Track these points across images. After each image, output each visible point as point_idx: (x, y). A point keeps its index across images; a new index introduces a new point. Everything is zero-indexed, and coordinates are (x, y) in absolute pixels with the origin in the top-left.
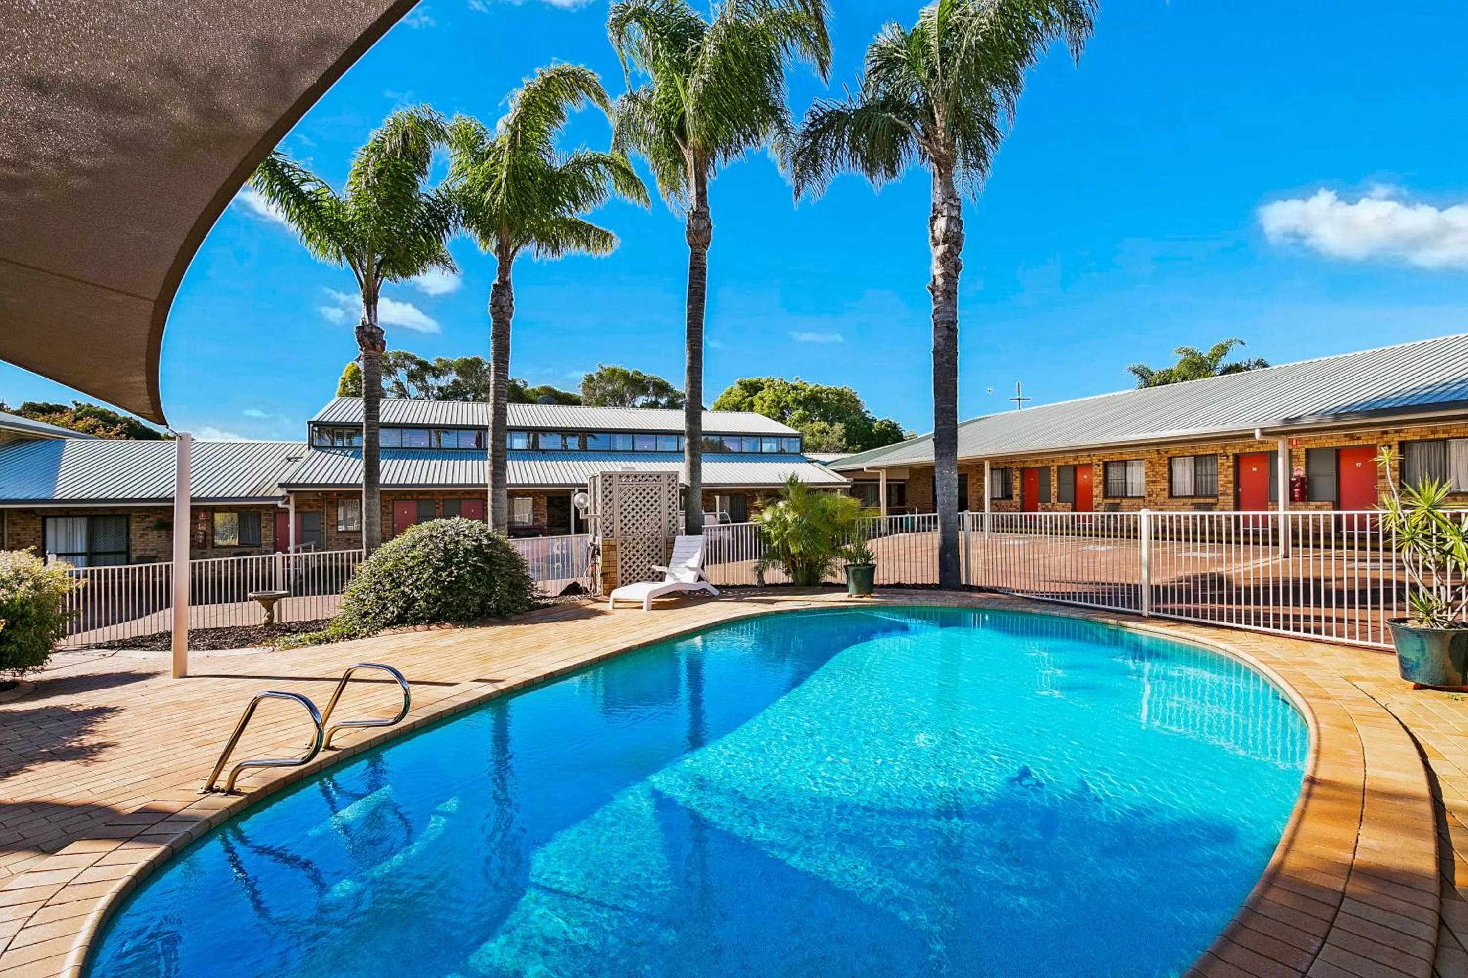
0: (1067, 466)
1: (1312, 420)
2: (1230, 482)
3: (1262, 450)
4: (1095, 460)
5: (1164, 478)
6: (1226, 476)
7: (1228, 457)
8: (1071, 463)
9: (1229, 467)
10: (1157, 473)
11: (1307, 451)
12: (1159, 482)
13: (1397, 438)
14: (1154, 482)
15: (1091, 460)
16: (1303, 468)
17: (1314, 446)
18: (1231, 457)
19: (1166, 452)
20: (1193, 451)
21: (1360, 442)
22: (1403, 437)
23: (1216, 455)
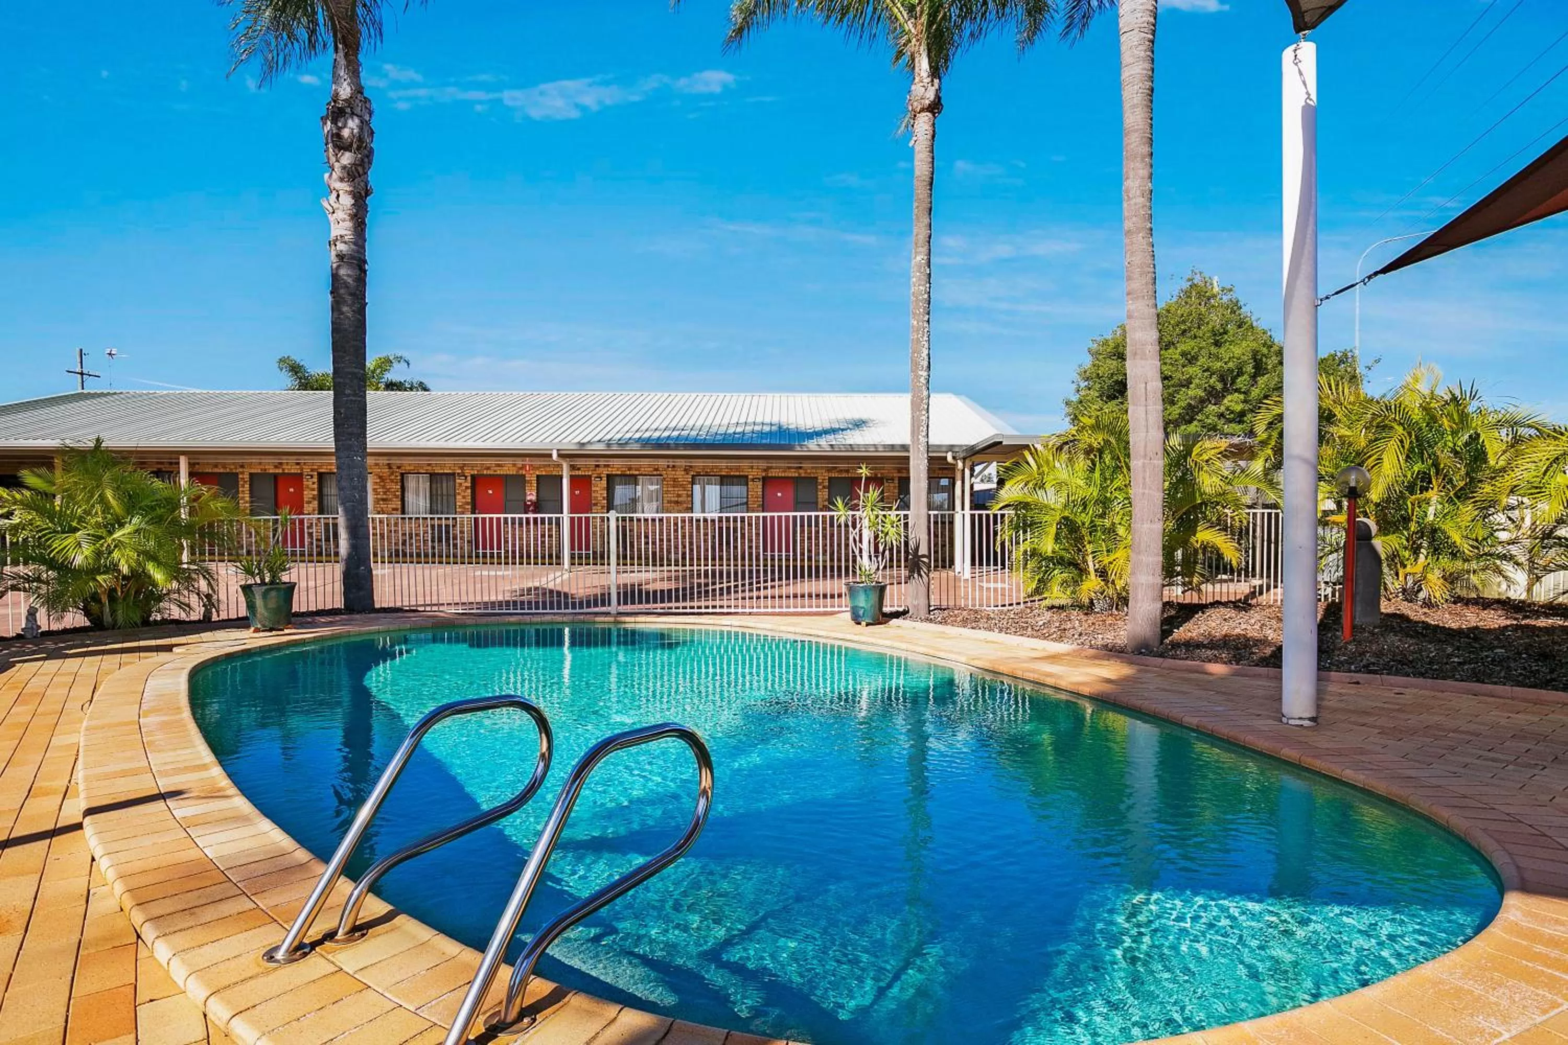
0: (264, 475)
1: (601, 446)
2: (467, 503)
3: (498, 472)
4: (306, 470)
5: (397, 497)
6: (464, 497)
7: (466, 477)
8: (271, 471)
9: (467, 488)
10: (388, 490)
11: (538, 476)
12: (391, 500)
13: (605, 472)
14: (383, 500)
15: (302, 469)
16: (534, 493)
17: (544, 473)
18: (469, 478)
19: (399, 468)
20: (429, 468)
21: (580, 473)
22: (609, 471)
23: (454, 474)
